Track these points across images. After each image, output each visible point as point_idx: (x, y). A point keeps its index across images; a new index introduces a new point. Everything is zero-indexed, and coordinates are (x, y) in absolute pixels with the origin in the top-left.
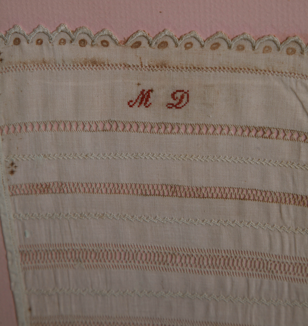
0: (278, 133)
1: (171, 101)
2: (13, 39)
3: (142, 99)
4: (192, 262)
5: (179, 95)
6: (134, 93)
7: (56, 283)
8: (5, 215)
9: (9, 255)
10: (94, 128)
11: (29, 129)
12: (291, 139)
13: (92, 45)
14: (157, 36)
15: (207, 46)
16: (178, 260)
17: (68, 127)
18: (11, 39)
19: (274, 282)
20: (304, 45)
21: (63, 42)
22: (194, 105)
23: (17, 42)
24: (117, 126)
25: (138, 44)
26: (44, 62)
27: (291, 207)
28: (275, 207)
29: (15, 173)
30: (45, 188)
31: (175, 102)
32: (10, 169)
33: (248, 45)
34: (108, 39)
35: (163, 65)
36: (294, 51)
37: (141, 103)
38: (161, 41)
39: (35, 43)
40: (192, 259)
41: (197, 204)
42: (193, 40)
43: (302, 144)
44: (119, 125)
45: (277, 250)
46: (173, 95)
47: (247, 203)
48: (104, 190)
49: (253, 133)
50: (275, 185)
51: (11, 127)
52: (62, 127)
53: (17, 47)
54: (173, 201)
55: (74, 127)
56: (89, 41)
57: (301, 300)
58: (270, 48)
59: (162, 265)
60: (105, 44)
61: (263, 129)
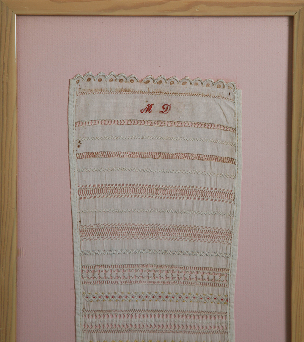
0: (211, 126)
1: (162, 110)
2: (87, 78)
3: (148, 108)
4: (166, 192)
5: (166, 107)
6: (144, 106)
7: (95, 206)
8: (73, 169)
9: (72, 191)
10: (122, 123)
11: (90, 124)
12: (217, 129)
13: (126, 82)
14: (157, 78)
15: (181, 83)
16: (159, 192)
17: (110, 123)
18: (86, 78)
19: (206, 202)
20: (225, 84)
21: (111, 80)
22: (172, 111)
23: (89, 80)
24: (134, 122)
25: (148, 82)
26: (101, 90)
27: (216, 163)
28: (208, 163)
29: (80, 147)
30: (94, 155)
31: (163, 110)
32: (78, 145)
33: (199, 83)
34: (134, 79)
35: (159, 92)
36: (220, 86)
37: (147, 111)
38: (159, 80)
39: (98, 80)
40: (167, 191)
41: (171, 161)
42: (174, 80)
43: (222, 131)
44: (135, 121)
45: (208, 186)
46: (163, 107)
47: (196, 162)
48: (125, 156)
49: (200, 126)
50: (209, 152)
51: (81, 123)
52: (107, 123)
53: (89, 82)
54: (159, 161)
55: (113, 123)
56: (124, 80)
57: (218, 211)
58: (209, 85)
59: (151, 195)
60: (132, 81)
61: (204, 124)
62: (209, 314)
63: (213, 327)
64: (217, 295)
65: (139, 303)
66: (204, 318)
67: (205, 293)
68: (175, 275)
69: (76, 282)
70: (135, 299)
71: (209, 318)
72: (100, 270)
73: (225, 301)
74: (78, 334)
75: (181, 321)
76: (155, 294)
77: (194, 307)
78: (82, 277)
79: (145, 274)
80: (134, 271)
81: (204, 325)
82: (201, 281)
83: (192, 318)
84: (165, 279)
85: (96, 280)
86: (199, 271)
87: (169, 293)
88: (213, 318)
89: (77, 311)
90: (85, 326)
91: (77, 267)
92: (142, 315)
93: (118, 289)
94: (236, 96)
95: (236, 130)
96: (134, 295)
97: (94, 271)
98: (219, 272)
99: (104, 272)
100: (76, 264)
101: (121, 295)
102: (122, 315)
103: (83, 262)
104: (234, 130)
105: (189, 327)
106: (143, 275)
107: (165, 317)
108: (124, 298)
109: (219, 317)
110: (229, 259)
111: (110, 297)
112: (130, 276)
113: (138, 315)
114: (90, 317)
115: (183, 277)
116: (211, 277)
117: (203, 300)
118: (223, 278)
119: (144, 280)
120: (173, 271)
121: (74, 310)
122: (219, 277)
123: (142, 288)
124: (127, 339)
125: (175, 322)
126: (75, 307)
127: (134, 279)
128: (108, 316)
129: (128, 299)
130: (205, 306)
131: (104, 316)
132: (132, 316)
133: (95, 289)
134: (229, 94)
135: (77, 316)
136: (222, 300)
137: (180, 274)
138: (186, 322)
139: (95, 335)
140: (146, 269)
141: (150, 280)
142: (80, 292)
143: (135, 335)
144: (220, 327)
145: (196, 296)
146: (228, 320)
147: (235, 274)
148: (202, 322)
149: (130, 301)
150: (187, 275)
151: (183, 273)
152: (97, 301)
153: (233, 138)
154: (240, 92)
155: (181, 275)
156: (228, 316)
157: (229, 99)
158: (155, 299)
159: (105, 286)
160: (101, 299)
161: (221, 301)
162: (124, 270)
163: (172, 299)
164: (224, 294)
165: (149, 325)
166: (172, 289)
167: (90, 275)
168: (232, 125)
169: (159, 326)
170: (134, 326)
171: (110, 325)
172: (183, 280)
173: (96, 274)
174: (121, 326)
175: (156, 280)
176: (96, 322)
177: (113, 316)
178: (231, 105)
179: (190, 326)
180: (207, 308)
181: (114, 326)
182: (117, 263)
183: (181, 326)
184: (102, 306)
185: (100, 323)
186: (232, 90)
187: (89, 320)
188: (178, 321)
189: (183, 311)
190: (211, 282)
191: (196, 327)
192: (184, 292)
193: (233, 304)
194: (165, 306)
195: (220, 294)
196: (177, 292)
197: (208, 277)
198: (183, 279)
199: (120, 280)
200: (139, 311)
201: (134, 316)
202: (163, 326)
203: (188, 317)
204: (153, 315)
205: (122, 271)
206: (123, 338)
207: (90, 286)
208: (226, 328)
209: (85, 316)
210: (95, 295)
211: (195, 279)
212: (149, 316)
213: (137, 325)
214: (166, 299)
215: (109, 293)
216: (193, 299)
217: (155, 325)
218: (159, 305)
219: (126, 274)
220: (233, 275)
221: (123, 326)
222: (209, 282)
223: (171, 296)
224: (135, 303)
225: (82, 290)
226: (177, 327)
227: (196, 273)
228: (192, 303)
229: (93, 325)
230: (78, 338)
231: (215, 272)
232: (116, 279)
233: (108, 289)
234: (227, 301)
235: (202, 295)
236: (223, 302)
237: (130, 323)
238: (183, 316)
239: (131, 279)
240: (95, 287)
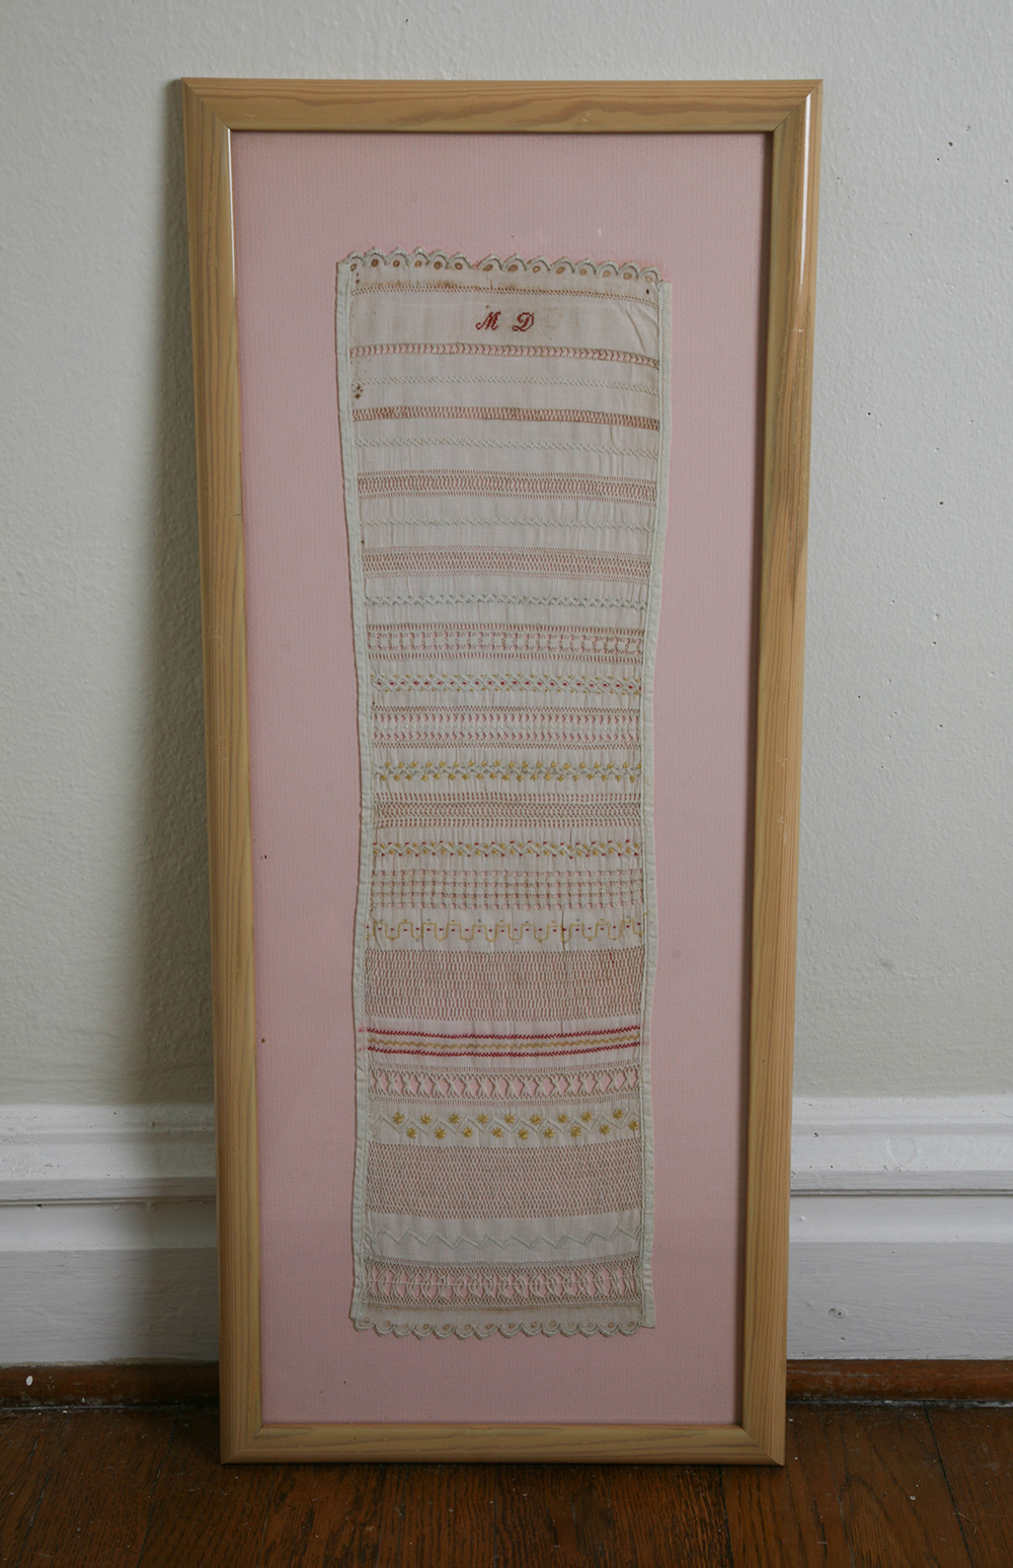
0: (613, 355)
1: (517, 323)
2: (371, 260)
3: (490, 321)
4: (526, 486)
5: (524, 317)
6: (483, 316)
7: (391, 512)
8: (347, 441)
9: (347, 483)
10: (441, 350)
11: (378, 351)
12: (624, 361)
13: (447, 268)
14: (508, 259)
15: (553, 271)
16: (512, 485)
17: (416, 350)
18: (369, 260)
19: (601, 504)
20: (639, 271)
21: (419, 264)
22: (538, 327)
23: (375, 263)
24: (464, 348)
25: (489, 268)
26: (399, 284)
27: (621, 428)
28: (606, 428)
29: (360, 398)
30: (387, 413)
31: (520, 325)
32: (355, 394)
33: (589, 269)
34: (462, 261)
35: (512, 289)
36: (630, 276)
37: (488, 326)
38: (511, 264)
39: (392, 264)
40: (527, 483)
41: (534, 426)
42: (541, 264)
43: (634, 366)
44: (466, 347)
45: (606, 474)
46: (519, 318)
47: (581, 425)
48: (446, 415)
49: (590, 355)
50: (607, 407)
51: (361, 349)
52: (410, 349)
53: (374, 269)
54: (512, 424)
55: (422, 350)
56: (444, 263)
57: (625, 521)
58: (609, 273)
59: (497, 491)
60: (459, 266)
61: (599, 351)
62: (606, 714)
63: (612, 737)
64: (621, 679)
65: (476, 694)
66: (598, 721)
67: (599, 675)
68: (543, 642)
69: (357, 655)
70: (468, 687)
71: (605, 721)
72: (401, 634)
73: (637, 690)
74: (363, 750)
75: (554, 726)
76: (506, 678)
77: (579, 700)
78: (370, 646)
79: (487, 641)
80: (467, 636)
81: (597, 734)
82: (593, 654)
83: (575, 720)
84: (524, 650)
85: (395, 652)
86: (587, 635)
87: (532, 676)
88: (613, 721)
89: (360, 709)
90: (376, 736)
91: (359, 628)
92: (481, 717)
93: (436, 668)
94: (660, 294)
95: (661, 363)
96: (467, 679)
97: (391, 635)
98: (626, 636)
99: (410, 636)
100: (356, 622)
101: (443, 680)
102: (445, 717)
103: (370, 619)
104: (656, 363)
105: (569, 738)
106: (483, 643)
107: (524, 718)
108: (449, 685)
109: (624, 718)
110: (644, 612)
111: (422, 684)
112: (458, 645)
113: (474, 717)
114: (386, 719)
115: (557, 645)
116: (611, 645)
117: (595, 688)
118: (633, 647)
119: (485, 651)
120: (539, 635)
121: (355, 706)
122: (624, 647)
123: (482, 668)
124: (454, 760)
125: (542, 727)
126: (358, 701)
127: (466, 649)
128: (419, 718)
129: (456, 687)
130: (598, 698)
131: (411, 718)
132: (463, 718)
133: (392, 668)
134: (648, 292)
135: (360, 717)
136: (631, 687)
137: (552, 640)
138: (564, 727)
139: (394, 752)
140: (489, 631)
141: (496, 651)
142: (364, 673)
143: (469, 753)
144: (627, 736)
145: (582, 681)
146: (642, 725)
147: (655, 640)
148: (594, 728)
149: (458, 690)
150: (566, 643)
151: (559, 638)
152: (398, 690)
153: (653, 380)
154: (668, 287)
155: (555, 642)
156: (642, 716)
157: (647, 302)
158: (506, 686)
159: (412, 662)
160: (406, 688)
161: (629, 690)
162: (447, 633)
163: (538, 686)
164: (634, 678)
165: (495, 735)
166: (537, 668)
167: (384, 642)
168: (651, 354)
169: (513, 735)
170: (467, 737)
171: (422, 734)
172: (557, 652)
173: (396, 642)
174: (444, 736)
175: (507, 651)
176: (396, 728)
177: (428, 718)
178: (651, 313)
179: (571, 735)
180: (602, 703)
181: (430, 736)
182: (434, 620)
183: (554, 736)
184: (408, 701)
185: (404, 730)
186: (653, 284)
187: (383, 726)
188: (549, 727)
189: (557, 709)
190: (610, 654)
191: (582, 737)
192: (560, 673)
193: (651, 695)
194: (524, 701)
195: (626, 677)
196: (546, 673)
197: (605, 645)
198: (558, 649)
199: (439, 651)
200: (477, 708)
201: (466, 717)
202: (521, 735)
203: (568, 720)
204: (502, 716)
205: (444, 635)
206: (447, 758)
207: (385, 663)
208: (638, 738)
209: (376, 718)
210: (394, 680)
211: (581, 650)
212: (495, 717)
213: (473, 734)
214: (526, 686)
215: (419, 676)
216: (577, 687)
217: (505, 734)
218: (513, 698)
219: (452, 641)
220: (653, 642)
221: (447, 735)
222: (608, 655)
223: (535, 681)
224: (469, 695)
225: (370, 670)
226: (547, 737)
227: (582, 639)
228: (575, 693)
229: (392, 733)
230: (363, 757)
231: (618, 635)
232: (433, 650)
233: (418, 668)
234: (640, 689)
235: (593, 679)
236: (632, 691)
237: (459, 731)
238: (557, 718)
239: (461, 651)
240: (394, 664)
